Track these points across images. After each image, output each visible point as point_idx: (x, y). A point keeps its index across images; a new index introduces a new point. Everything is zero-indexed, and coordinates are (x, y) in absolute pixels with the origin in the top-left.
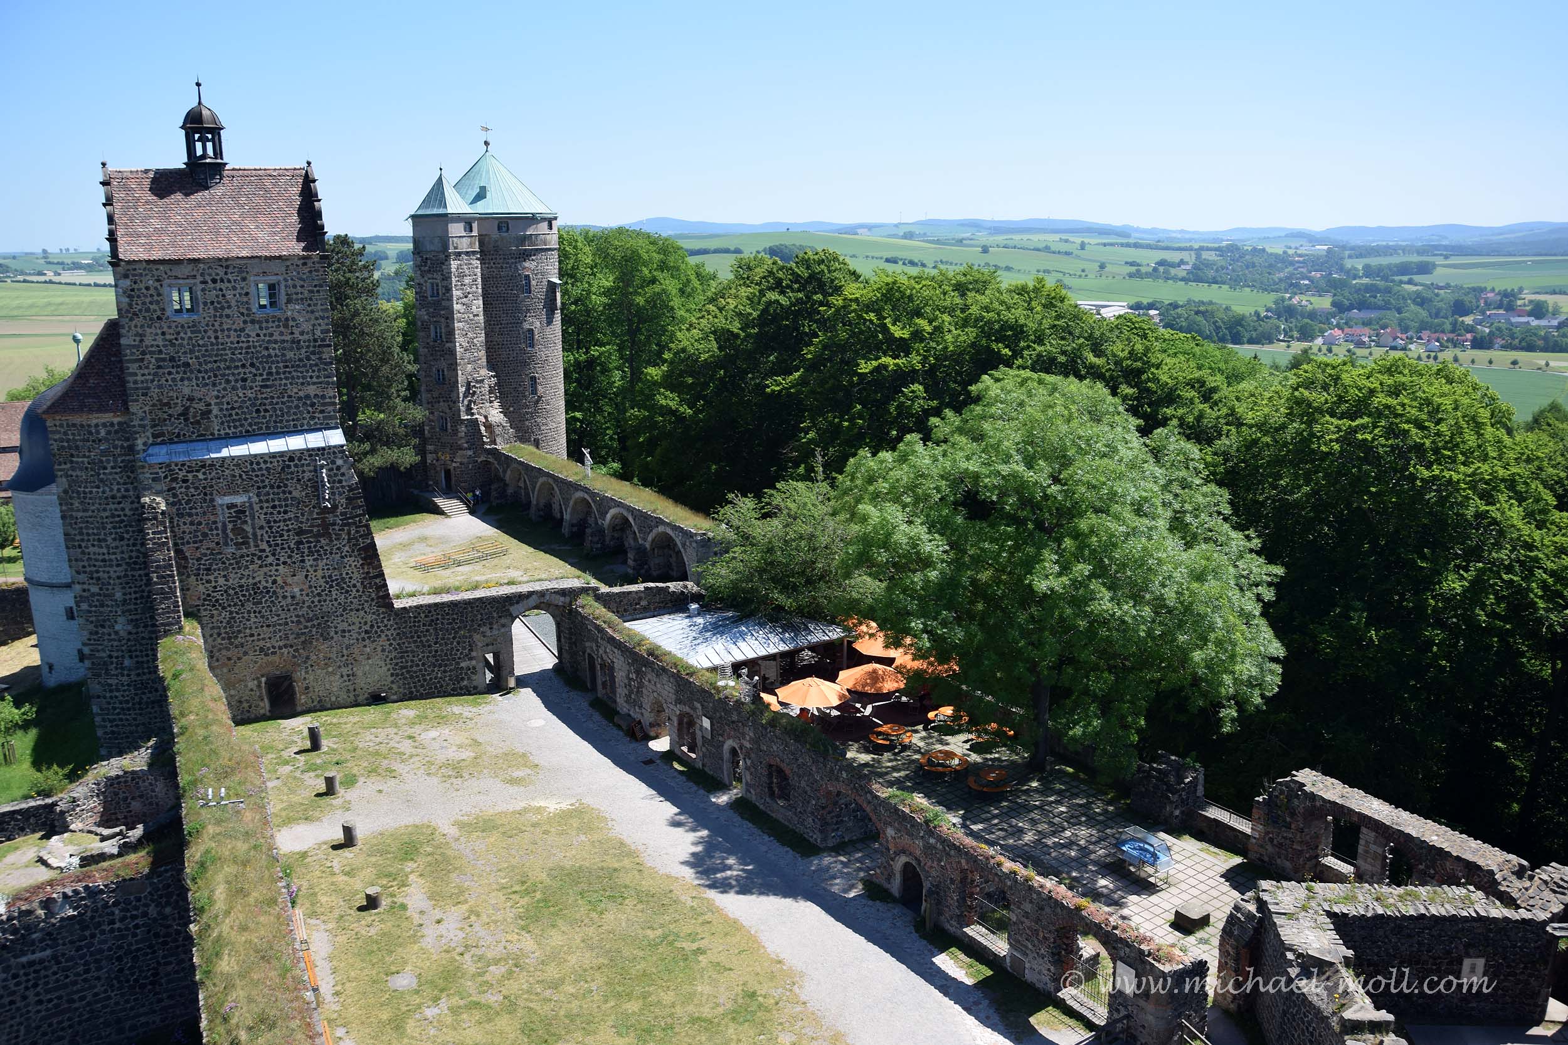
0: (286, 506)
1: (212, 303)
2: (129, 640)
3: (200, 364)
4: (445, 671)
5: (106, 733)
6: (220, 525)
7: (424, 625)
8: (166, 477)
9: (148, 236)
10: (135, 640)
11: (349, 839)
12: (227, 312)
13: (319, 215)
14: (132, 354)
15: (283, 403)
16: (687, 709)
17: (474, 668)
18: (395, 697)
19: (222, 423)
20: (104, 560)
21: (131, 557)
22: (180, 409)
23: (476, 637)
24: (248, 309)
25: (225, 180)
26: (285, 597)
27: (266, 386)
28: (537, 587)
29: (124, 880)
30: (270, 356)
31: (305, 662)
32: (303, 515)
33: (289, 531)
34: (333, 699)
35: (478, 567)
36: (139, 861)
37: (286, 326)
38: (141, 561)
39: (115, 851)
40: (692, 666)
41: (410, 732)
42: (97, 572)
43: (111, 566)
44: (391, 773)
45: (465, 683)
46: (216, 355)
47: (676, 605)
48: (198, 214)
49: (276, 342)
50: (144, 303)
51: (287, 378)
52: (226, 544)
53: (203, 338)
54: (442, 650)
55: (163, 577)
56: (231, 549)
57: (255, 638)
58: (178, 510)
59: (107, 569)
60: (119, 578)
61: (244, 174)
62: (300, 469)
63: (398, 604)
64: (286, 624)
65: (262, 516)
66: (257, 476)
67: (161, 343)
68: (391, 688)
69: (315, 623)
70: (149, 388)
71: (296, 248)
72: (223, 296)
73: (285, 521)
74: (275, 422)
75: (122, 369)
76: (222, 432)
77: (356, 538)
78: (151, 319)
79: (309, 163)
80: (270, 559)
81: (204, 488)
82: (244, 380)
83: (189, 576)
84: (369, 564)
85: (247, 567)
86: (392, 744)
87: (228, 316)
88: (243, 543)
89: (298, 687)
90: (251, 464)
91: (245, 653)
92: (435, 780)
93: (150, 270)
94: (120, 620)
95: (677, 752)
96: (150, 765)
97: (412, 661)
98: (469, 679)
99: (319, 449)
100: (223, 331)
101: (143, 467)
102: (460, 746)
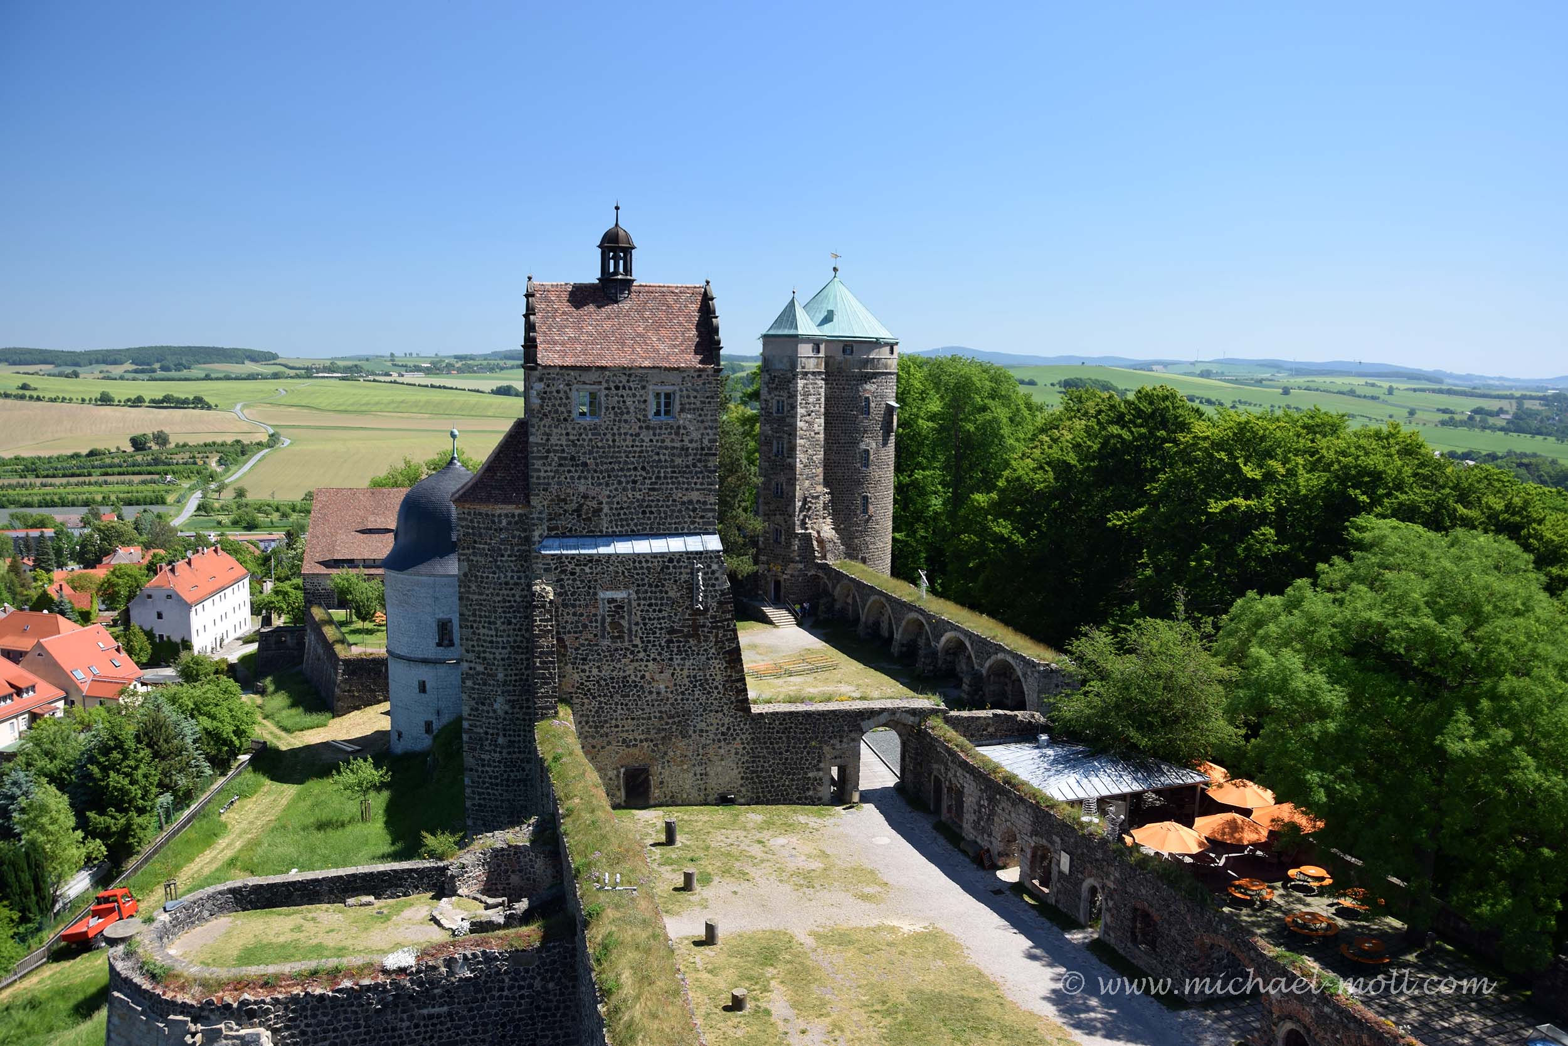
0: (662, 605)
1: (613, 408)
2: (505, 719)
3: (597, 465)
4: (793, 780)
5: (474, 805)
6: (599, 618)
7: (778, 732)
8: (556, 569)
9: (563, 344)
10: (511, 720)
11: (710, 937)
12: (625, 417)
13: (716, 330)
14: (539, 451)
15: (668, 506)
16: (1044, 842)
17: (821, 779)
18: (743, 800)
19: (611, 522)
20: (491, 642)
21: (515, 641)
22: (574, 506)
23: (826, 749)
24: (645, 416)
25: (633, 295)
26: (651, 693)
27: (654, 490)
28: (889, 704)
29: (517, 951)
30: (660, 461)
31: (663, 757)
32: (676, 615)
33: (661, 629)
34: (685, 796)
35: (810, 678)
36: (530, 934)
37: (677, 434)
38: (526, 646)
39: (502, 920)
40: (1052, 799)
41: (759, 836)
42: (484, 652)
43: (497, 648)
44: (743, 876)
45: (811, 793)
46: (612, 457)
47: (1025, 734)
48: (607, 325)
49: (666, 448)
50: (554, 405)
51: (673, 483)
52: (603, 637)
53: (602, 440)
54: (792, 759)
55: (546, 663)
56: (606, 642)
57: (620, 729)
58: (564, 600)
59: (493, 650)
60: (503, 659)
61: (649, 290)
62: (678, 571)
63: (755, 709)
64: (650, 718)
65: (639, 613)
66: (638, 574)
67: (564, 443)
68: (740, 791)
69: (676, 720)
70: (549, 484)
71: (693, 360)
72: (624, 402)
73: (659, 619)
74: (659, 524)
75: (526, 466)
76: (610, 530)
77: (722, 642)
78: (558, 420)
79: (708, 282)
80: (642, 655)
81: (589, 581)
82: (635, 482)
83: (566, 664)
84: (732, 668)
85: (619, 660)
86: (743, 846)
87: (626, 421)
88: (619, 637)
89: (654, 781)
90: (634, 562)
91: (609, 743)
92: (788, 888)
93: (562, 375)
94: (500, 699)
95: (1027, 884)
96: (532, 842)
97: (763, 766)
98: (815, 789)
99: (697, 553)
100: (620, 434)
101: (537, 557)
102: (809, 856)
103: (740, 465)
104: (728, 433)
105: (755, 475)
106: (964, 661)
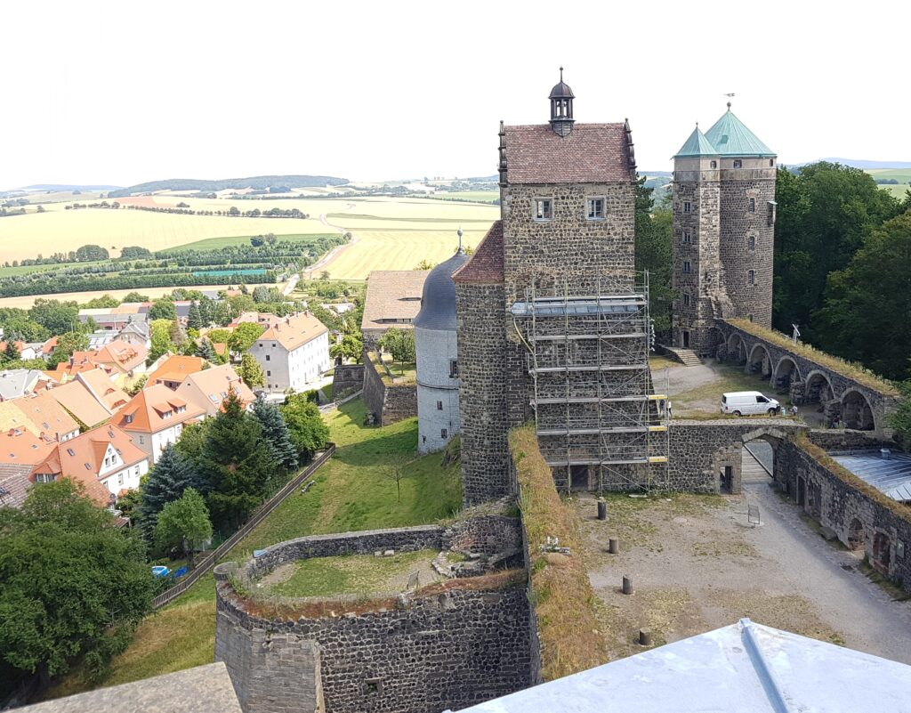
0: (596, 348)
1: (560, 212)
2: (488, 427)
3: (550, 252)
4: (690, 475)
5: (467, 487)
6: (552, 359)
7: (680, 440)
8: (523, 324)
9: (525, 168)
10: (492, 428)
11: (626, 588)
12: (569, 218)
13: (632, 155)
14: (510, 243)
16: (884, 531)
17: (712, 476)
19: (560, 292)
20: (479, 374)
21: (496, 374)
22: (535, 280)
23: (716, 453)
24: (582, 217)
25: (574, 132)
27: (590, 268)
28: (763, 422)
30: (593, 248)
32: (606, 356)
37: (605, 229)
38: (503, 378)
39: (479, 569)
40: (890, 499)
41: (666, 516)
42: (475, 381)
43: (483, 378)
45: (704, 485)
46: (560, 247)
47: (870, 448)
48: (555, 153)
49: (598, 239)
50: (520, 211)
51: (603, 264)
53: (553, 235)
54: (691, 460)
55: (516, 389)
56: (558, 374)
59: (481, 380)
60: (487, 386)
61: (585, 127)
65: (580, 355)
66: (579, 327)
67: (527, 237)
70: (517, 266)
71: (617, 176)
72: (568, 207)
75: (502, 253)
77: (639, 375)
78: (523, 222)
79: (627, 120)
82: (576, 263)
87: (569, 221)
89: (591, 473)
90: (576, 320)
91: (559, 445)
93: (525, 190)
94: (485, 414)
95: (870, 562)
98: (707, 482)
100: (565, 230)
101: (509, 316)
102: (702, 532)
106: (826, 392)
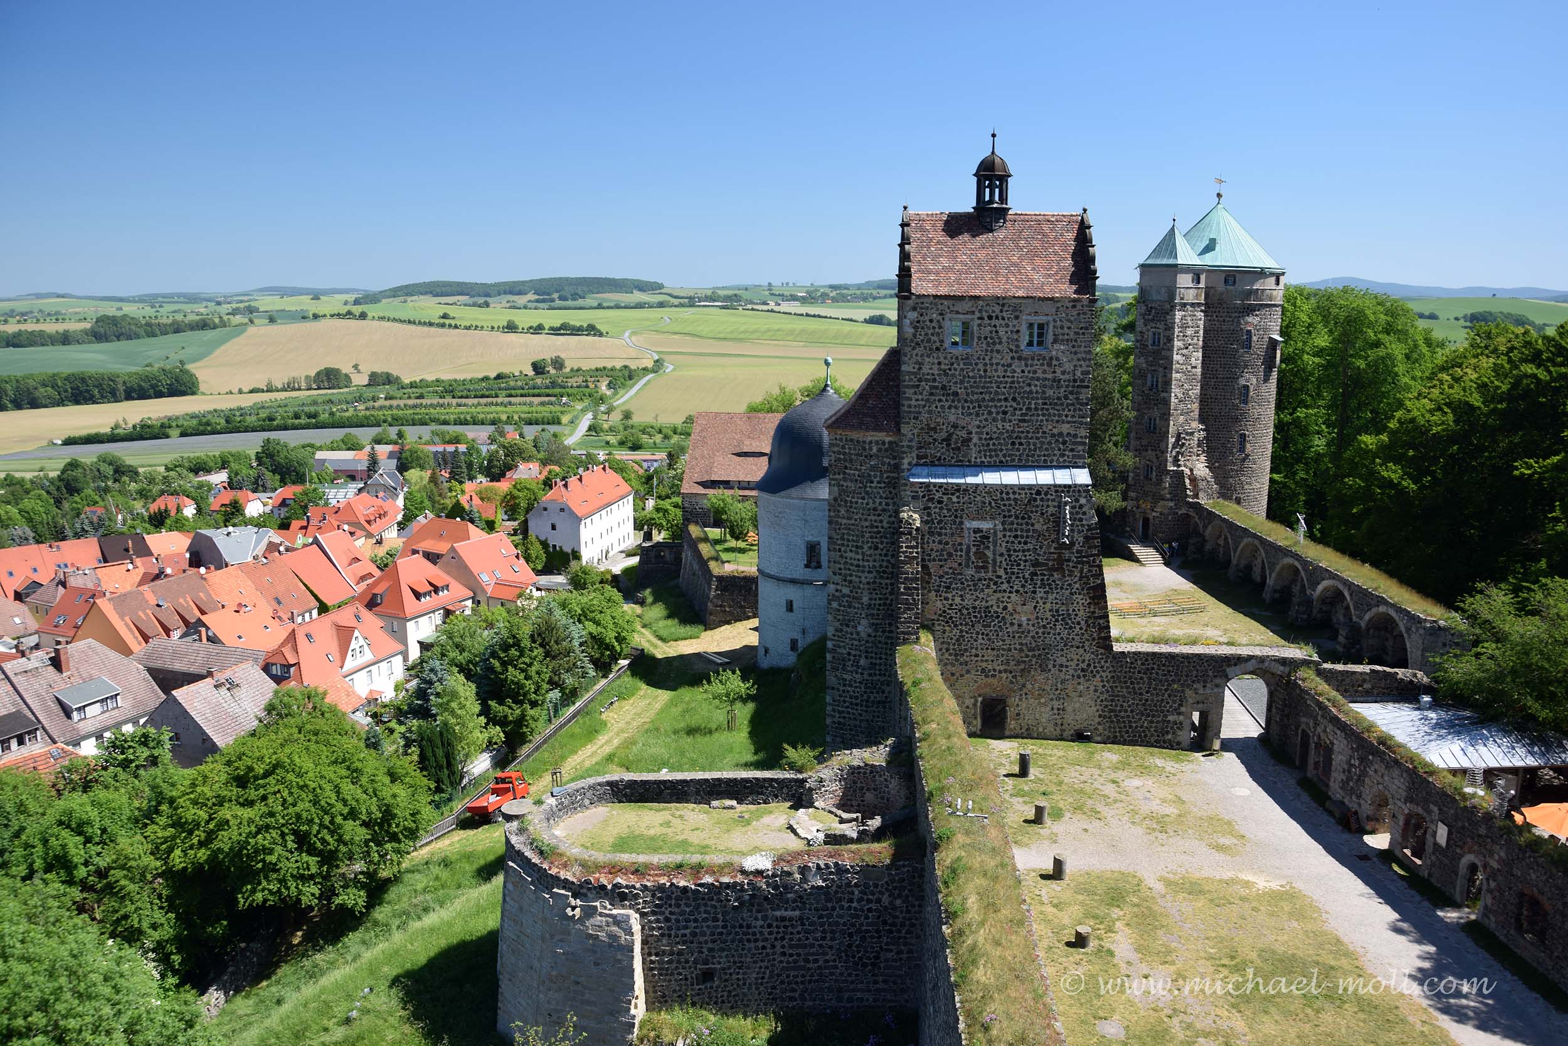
0: (1027, 537)
1: (986, 338)
2: (867, 642)
3: (967, 394)
4: (1152, 722)
5: (834, 722)
6: (964, 547)
7: (1139, 672)
8: (924, 496)
9: (937, 273)
10: (873, 642)
11: (1057, 873)
12: (998, 347)
13: (1092, 260)
14: (910, 380)
15: (1037, 438)
16: (1420, 810)
17: (1181, 723)
18: (1099, 739)
19: (980, 452)
20: (858, 566)
21: (881, 566)
22: (944, 435)
23: (1188, 693)
24: (1018, 346)
25: (1008, 224)
26: (1012, 624)
27: (1024, 421)
28: (1257, 652)
29: (868, 865)
30: (1031, 392)
31: (1021, 690)
32: (1041, 547)
33: (1026, 561)
34: (1041, 730)
35: (1175, 620)
36: (881, 851)
37: (1049, 365)
38: (892, 571)
39: (855, 835)
40: (1432, 765)
41: (1113, 776)
42: (851, 575)
43: (863, 572)
44: (1095, 814)
45: (1170, 737)
46: (983, 388)
47: (1406, 694)
48: (982, 254)
49: (1038, 379)
50: (926, 334)
51: (1043, 415)
52: (967, 566)
53: (973, 370)
54: (1152, 700)
55: (909, 589)
56: (971, 572)
57: (979, 658)
58: (930, 528)
59: (860, 574)
60: (868, 583)
61: (1025, 219)
62: (1045, 503)
63: (1117, 648)
64: (1010, 650)
65: (1004, 544)
66: (1005, 505)
67: (936, 372)
68: (1096, 729)
69: (1037, 653)
70: (920, 413)
71: (1068, 290)
72: (997, 332)
73: (1024, 551)
74: (1028, 455)
75: (898, 394)
76: (979, 460)
77: (1087, 577)
78: (931, 349)
79: (1085, 210)
80: (1005, 586)
81: (956, 510)
82: (1005, 413)
83: (930, 591)
84: (1096, 604)
85: (982, 590)
86: (1096, 785)
87: (998, 351)
88: (982, 567)
89: (1010, 712)
90: (1002, 493)
91: (968, 672)
92: (1139, 830)
93: (936, 304)
94: (864, 622)
95: (1397, 852)
96: (888, 763)
97: (1122, 706)
98: (1174, 733)
99: (1065, 486)
100: (992, 365)
101: (906, 485)
102: (1164, 801)
103: (1112, 399)
104: (1101, 365)
105: (1127, 409)
106: (1341, 611)
